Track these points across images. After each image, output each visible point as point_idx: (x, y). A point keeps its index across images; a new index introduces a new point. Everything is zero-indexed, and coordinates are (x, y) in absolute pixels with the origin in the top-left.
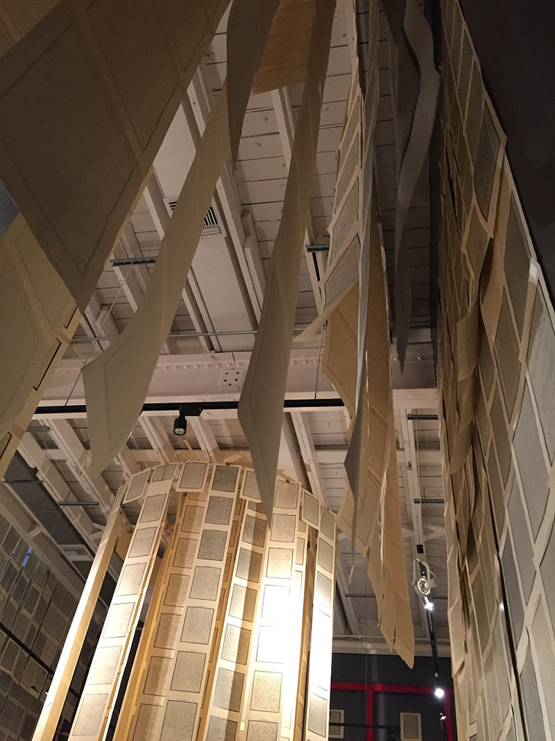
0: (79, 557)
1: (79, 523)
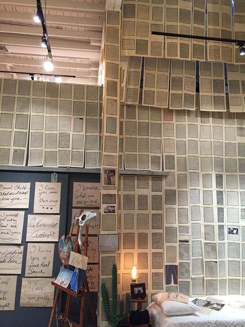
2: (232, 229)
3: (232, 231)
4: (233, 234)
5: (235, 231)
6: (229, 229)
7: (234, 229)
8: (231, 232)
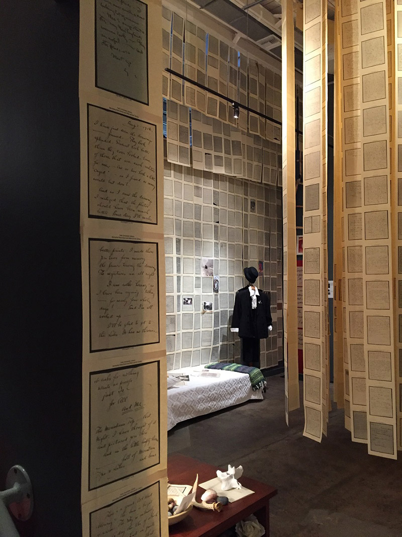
0: (273, 45)
1: (263, 19)
2: (187, 299)
3: (187, 301)
4: (188, 304)
5: (189, 301)
6: (184, 299)
7: (189, 299)
8: (185, 303)
